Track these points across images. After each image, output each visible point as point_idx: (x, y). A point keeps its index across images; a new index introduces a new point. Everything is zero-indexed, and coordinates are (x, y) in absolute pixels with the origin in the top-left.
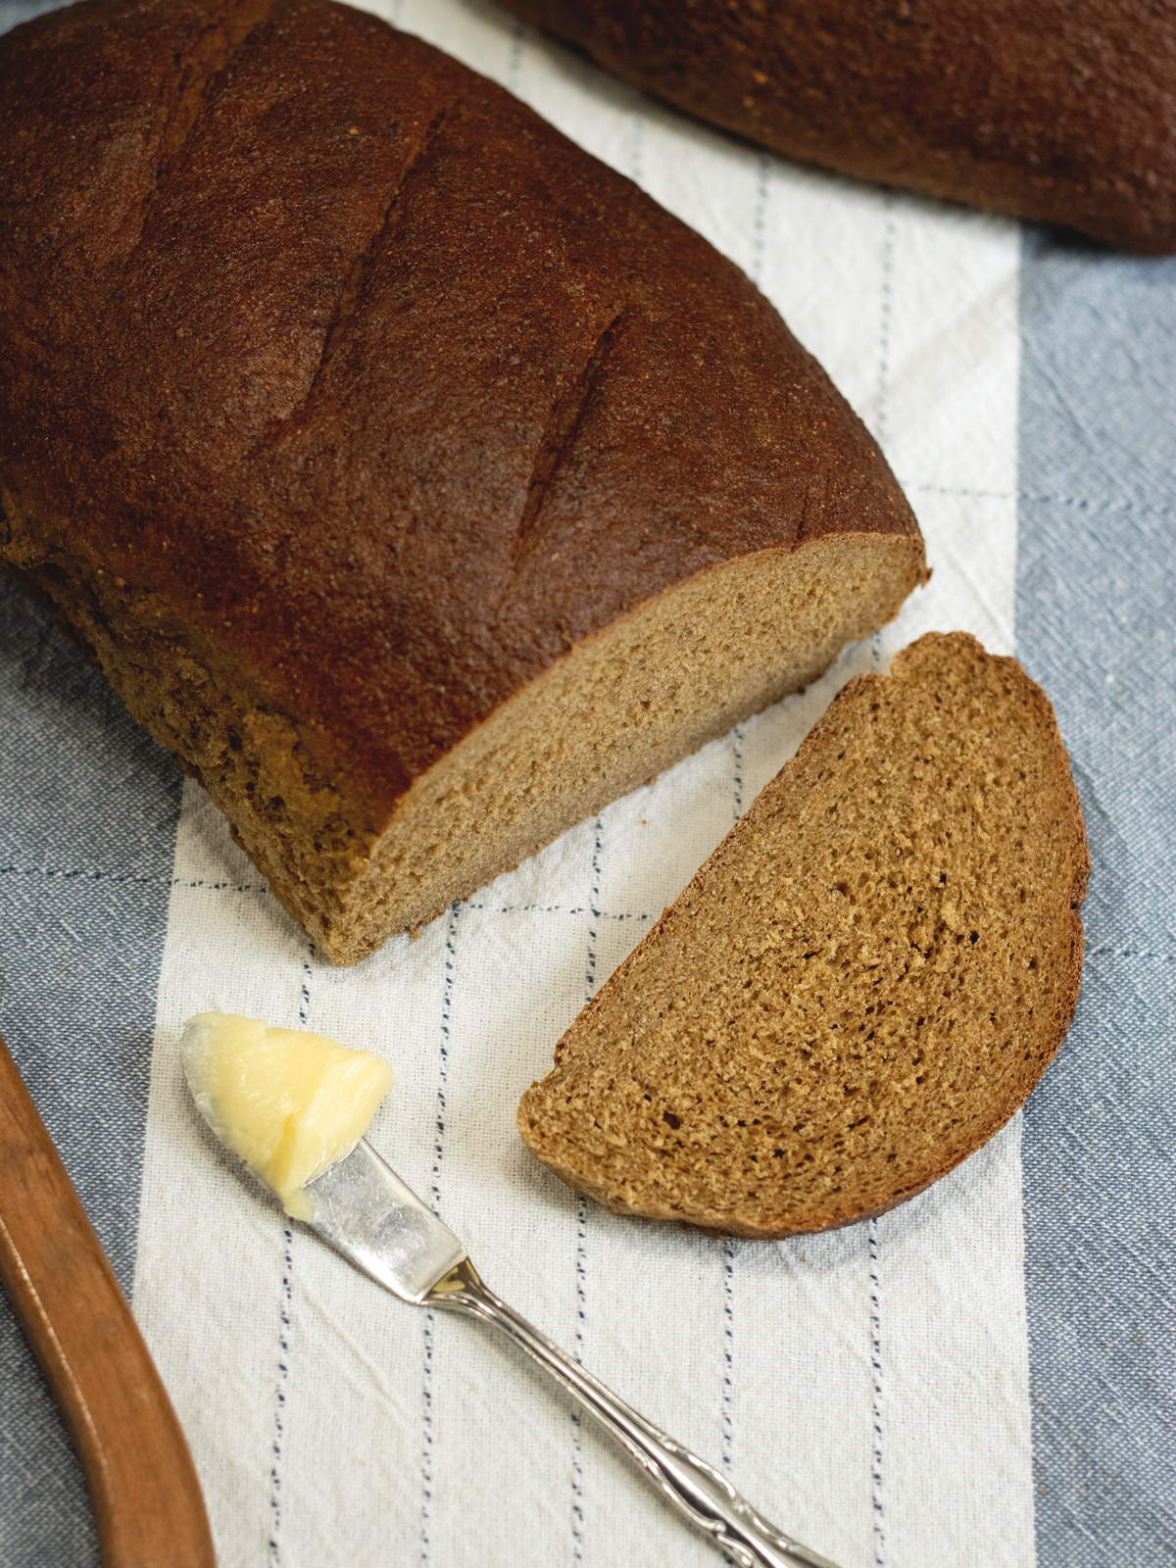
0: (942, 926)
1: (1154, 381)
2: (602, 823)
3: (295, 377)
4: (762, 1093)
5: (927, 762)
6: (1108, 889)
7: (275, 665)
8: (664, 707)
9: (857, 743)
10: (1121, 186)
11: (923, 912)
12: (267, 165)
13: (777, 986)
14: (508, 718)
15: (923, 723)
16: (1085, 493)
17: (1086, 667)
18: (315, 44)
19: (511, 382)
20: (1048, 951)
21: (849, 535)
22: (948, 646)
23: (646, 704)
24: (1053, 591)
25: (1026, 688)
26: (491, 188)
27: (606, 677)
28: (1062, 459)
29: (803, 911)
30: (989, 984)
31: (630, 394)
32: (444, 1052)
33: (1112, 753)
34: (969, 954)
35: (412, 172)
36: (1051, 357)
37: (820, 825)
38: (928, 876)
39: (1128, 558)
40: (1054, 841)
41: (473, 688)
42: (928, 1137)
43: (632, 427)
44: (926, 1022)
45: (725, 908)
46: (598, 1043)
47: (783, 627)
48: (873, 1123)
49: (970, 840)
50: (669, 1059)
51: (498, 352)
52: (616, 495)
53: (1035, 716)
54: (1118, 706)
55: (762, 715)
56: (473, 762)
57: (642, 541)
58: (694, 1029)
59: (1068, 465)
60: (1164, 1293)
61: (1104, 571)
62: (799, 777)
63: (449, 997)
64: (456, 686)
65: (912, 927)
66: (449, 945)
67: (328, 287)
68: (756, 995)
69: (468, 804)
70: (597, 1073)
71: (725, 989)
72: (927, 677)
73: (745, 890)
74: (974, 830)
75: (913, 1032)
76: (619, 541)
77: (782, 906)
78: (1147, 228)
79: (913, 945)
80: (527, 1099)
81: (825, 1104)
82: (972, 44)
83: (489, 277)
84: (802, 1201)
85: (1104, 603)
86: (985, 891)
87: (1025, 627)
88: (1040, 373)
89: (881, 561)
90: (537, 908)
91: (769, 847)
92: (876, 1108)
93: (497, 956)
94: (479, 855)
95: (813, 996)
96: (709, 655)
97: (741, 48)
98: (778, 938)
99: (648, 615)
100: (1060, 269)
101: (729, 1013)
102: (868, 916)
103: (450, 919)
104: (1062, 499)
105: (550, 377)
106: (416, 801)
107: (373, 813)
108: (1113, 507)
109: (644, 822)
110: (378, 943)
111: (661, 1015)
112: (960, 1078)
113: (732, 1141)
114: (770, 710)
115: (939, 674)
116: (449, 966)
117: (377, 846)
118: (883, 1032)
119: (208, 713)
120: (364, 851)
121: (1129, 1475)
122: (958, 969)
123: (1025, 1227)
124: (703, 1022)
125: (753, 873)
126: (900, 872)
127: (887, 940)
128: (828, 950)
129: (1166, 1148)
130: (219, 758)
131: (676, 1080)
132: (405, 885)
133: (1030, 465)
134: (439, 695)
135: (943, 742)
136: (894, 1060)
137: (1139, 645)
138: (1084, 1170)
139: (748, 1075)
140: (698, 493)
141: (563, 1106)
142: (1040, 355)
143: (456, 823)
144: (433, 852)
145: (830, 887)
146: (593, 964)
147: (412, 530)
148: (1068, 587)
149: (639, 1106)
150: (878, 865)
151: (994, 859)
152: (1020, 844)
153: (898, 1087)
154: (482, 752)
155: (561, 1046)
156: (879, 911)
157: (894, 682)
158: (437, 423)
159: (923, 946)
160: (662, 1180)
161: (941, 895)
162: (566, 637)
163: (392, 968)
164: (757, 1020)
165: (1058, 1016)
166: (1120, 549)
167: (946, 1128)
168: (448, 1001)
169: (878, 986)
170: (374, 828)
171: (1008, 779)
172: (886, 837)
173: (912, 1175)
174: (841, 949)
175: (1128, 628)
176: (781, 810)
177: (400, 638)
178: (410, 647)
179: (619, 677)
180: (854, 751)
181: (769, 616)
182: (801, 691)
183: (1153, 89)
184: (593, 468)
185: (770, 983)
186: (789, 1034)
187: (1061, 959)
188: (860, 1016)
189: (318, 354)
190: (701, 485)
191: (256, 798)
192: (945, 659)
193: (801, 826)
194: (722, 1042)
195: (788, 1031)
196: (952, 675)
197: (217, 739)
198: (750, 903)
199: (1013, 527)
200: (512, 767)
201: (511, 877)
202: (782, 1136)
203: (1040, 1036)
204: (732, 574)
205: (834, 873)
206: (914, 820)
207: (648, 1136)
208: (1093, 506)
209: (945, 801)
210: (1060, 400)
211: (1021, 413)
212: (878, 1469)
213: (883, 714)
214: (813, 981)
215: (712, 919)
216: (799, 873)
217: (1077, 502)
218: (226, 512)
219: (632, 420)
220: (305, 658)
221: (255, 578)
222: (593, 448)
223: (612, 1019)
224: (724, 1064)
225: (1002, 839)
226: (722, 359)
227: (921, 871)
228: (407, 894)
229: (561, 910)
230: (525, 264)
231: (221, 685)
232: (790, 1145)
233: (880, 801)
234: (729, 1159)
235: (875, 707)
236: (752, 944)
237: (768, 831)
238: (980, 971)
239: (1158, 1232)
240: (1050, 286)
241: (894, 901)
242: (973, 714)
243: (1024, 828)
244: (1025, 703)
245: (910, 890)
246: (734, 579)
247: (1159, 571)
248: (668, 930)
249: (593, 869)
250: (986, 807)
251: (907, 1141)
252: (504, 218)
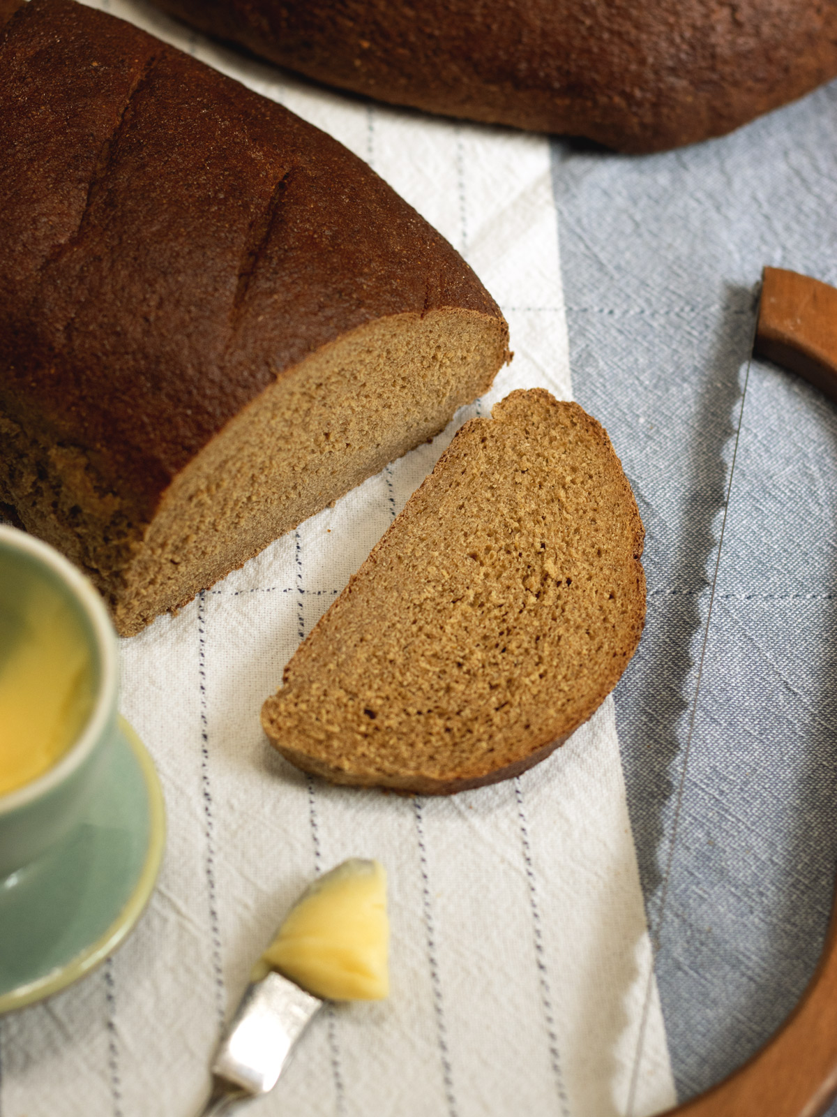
0: (546, 576)
1: (651, 232)
2: (299, 534)
3: (69, 215)
4: (432, 692)
5: (523, 472)
6: (657, 552)
7: (68, 409)
8: (339, 439)
9: (474, 463)
10: (617, 99)
11: (531, 568)
12: (37, 86)
13: (435, 622)
14: (236, 433)
15: (518, 448)
16: (611, 306)
17: (624, 414)
18: (62, 15)
19: (219, 209)
20: (621, 586)
21: (459, 309)
22: (530, 398)
23: (327, 435)
24: (597, 367)
25: (587, 421)
26: (193, 97)
27: (301, 407)
28: (593, 284)
29: (448, 573)
30: (583, 611)
31: (302, 216)
32: (202, 688)
33: (649, 466)
34: (566, 592)
35: (137, 91)
36: (579, 221)
37: (454, 517)
38: (533, 545)
39: (646, 344)
40: (617, 516)
41: (210, 409)
42: (552, 712)
43: (305, 236)
44: (541, 638)
45: (393, 574)
46: (313, 666)
47: (417, 383)
48: (511, 706)
49: (559, 519)
50: (365, 673)
51: (209, 191)
52: (299, 278)
53: (595, 439)
54: (650, 438)
55: (404, 458)
56: (213, 467)
57: (320, 307)
58: (380, 653)
59: (598, 288)
60: (727, 811)
61: (630, 353)
62: (435, 487)
63: (203, 652)
64: (199, 409)
65: (525, 578)
66: (200, 618)
67: (87, 157)
68: (420, 629)
69: (209, 502)
70: (315, 686)
71: (399, 626)
72: (517, 418)
73: (406, 561)
74: (561, 514)
75: (533, 645)
76: (304, 306)
77: (432, 570)
78: (637, 129)
79: (527, 589)
80: (267, 705)
81: (477, 696)
82: (508, 8)
83: (197, 147)
84: (468, 759)
85: (633, 373)
86: (573, 551)
87: (580, 390)
88: (572, 231)
89: (480, 336)
90: (260, 590)
91: (419, 533)
92: (513, 695)
93: (234, 623)
94: (217, 552)
95: (460, 626)
96: (368, 399)
97: (350, 24)
98: (432, 591)
99: (328, 357)
100: (580, 166)
101: (402, 641)
102: (493, 573)
103: (199, 602)
104: (596, 309)
105: (246, 206)
106: (175, 496)
107: (145, 507)
108: (632, 312)
109: (329, 531)
110: (150, 619)
111: (355, 646)
112: (569, 672)
113: (414, 724)
114: (410, 454)
115: (526, 416)
116: (201, 631)
117: (149, 531)
118: (513, 646)
119: (21, 455)
120: (140, 536)
121: (716, 931)
122: (560, 603)
123: (624, 775)
124: (386, 648)
125: (410, 550)
126: (512, 543)
127: (508, 588)
128: (468, 597)
129: (716, 717)
130: (31, 487)
131: (370, 687)
132: (168, 569)
133: (572, 290)
134: (187, 416)
135: (533, 459)
136: (522, 664)
137: (659, 398)
138: (661, 735)
139: (420, 681)
140: (355, 276)
141: (292, 708)
142: (571, 221)
143: (202, 519)
144: (187, 543)
145: (465, 556)
146: (302, 625)
147: (160, 305)
148: (606, 363)
149: (346, 706)
150: (497, 540)
151: (577, 531)
152: (594, 520)
153: (527, 681)
154: (219, 460)
155: (287, 670)
156: (501, 569)
157: (495, 423)
158: (171, 236)
159: (534, 589)
160: (367, 753)
161: (543, 556)
162: (273, 370)
163: (161, 636)
164: (423, 644)
165: (633, 628)
166: (639, 338)
167: (563, 705)
168: (202, 655)
169: (505, 617)
170: (146, 518)
171: (581, 480)
172: (500, 522)
173: (543, 736)
174: (477, 596)
175: (650, 388)
176: (425, 509)
177: (157, 381)
178: (164, 384)
179: (309, 409)
180: (472, 468)
181: (407, 373)
182: (430, 441)
183: (633, 32)
184: (281, 261)
185: (429, 620)
186: (447, 652)
187: (631, 591)
188: (495, 637)
189: (84, 200)
190: (356, 271)
191: (59, 512)
192: (529, 406)
193: (440, 519)
194: (400, 661)
195: (445, 650)
196: (535, 416)
197: (29, 474)
198: (411, 569)
199: (565, 329)
200: (239, 475)
201: (239, 572)
202: (449, 719)
203: (622, 641)
204: (382, 331)
205: (467, 547)
206: (518, 509)
207: (354, 725)
208: (618, 313)
209: (538, 496)
210: (587, 247)
211: (562, 257)
212: (540, 942)
213: (489, 443)
214: (460, 617)
215: (385, 581)
216: (442, 548)
217: (606, 311)
218: (28, 306)
219: (305, 231)
220: (90, 400)
221: (51, 349)
222: (280, 248)
223: (321, 650)
224: (403, 674)
225: (581, 517)
226: (361, 199)
227: (528, 542)
228: (169, 578)
229: (276, 590)
230: (221, 140)
231: (30, 432)
232: (455, 724)
233: (494, 499)
234: (413, 736)
235: (483, 440)
236: (415, 596)
237: (418, 522)
238: (575, 602)
239: (717, 771)
240: (573, 176)
241: (510, 562)
242: (552, 440)
243: (595, 510)
244: (587, 431)
245: (520, 555)
246: (384, 335)
247: (667, 351)
248: (355, 590)
249: (296, 563)
250: (567, 498)
251: (537, 715)
252: (204, 114)
